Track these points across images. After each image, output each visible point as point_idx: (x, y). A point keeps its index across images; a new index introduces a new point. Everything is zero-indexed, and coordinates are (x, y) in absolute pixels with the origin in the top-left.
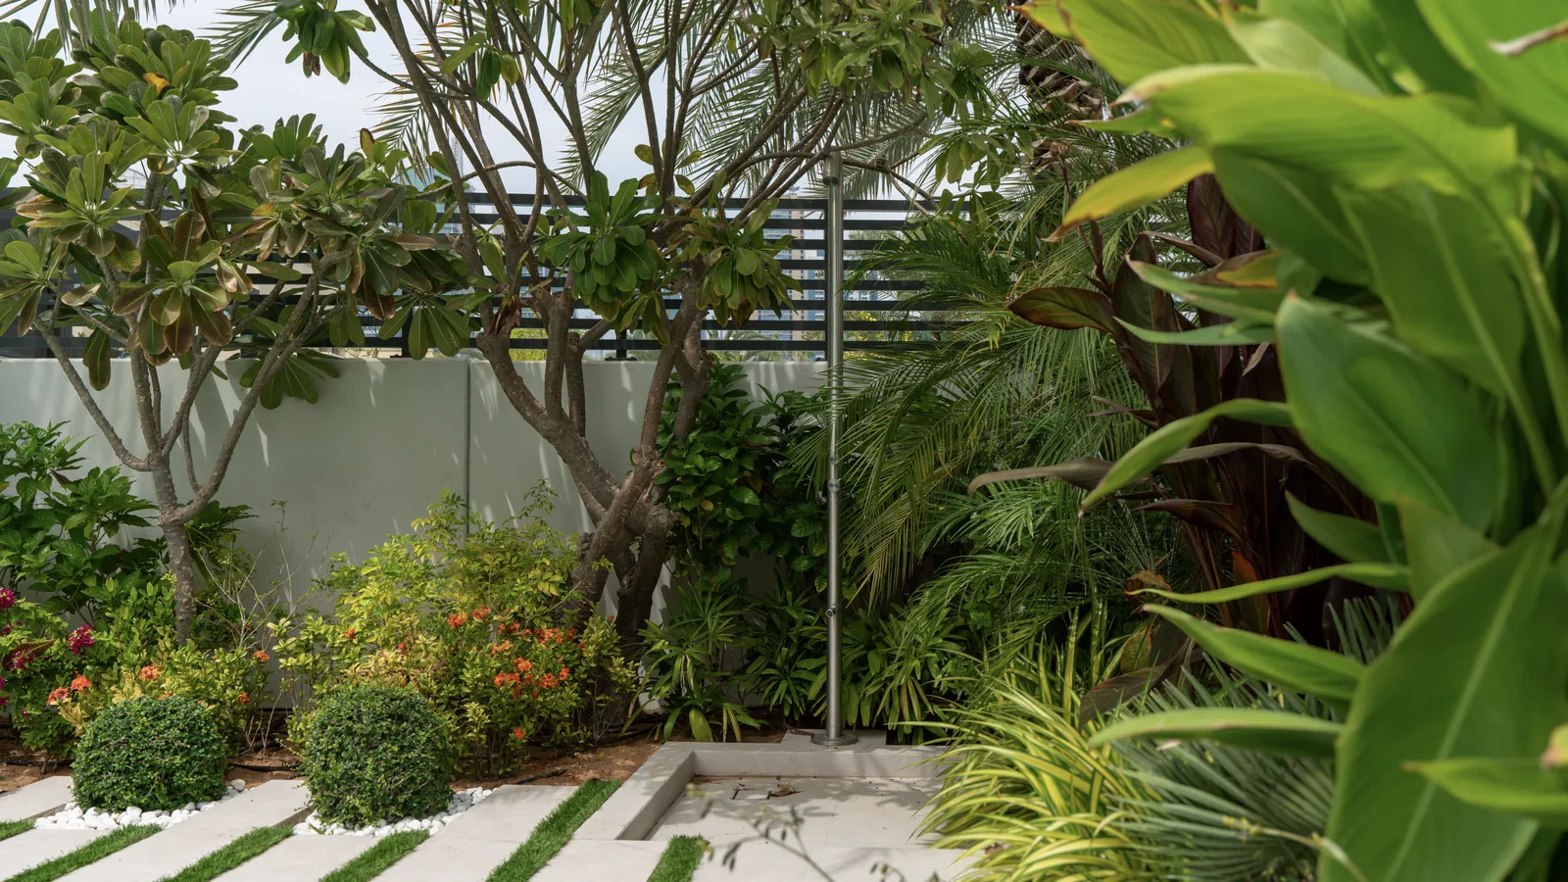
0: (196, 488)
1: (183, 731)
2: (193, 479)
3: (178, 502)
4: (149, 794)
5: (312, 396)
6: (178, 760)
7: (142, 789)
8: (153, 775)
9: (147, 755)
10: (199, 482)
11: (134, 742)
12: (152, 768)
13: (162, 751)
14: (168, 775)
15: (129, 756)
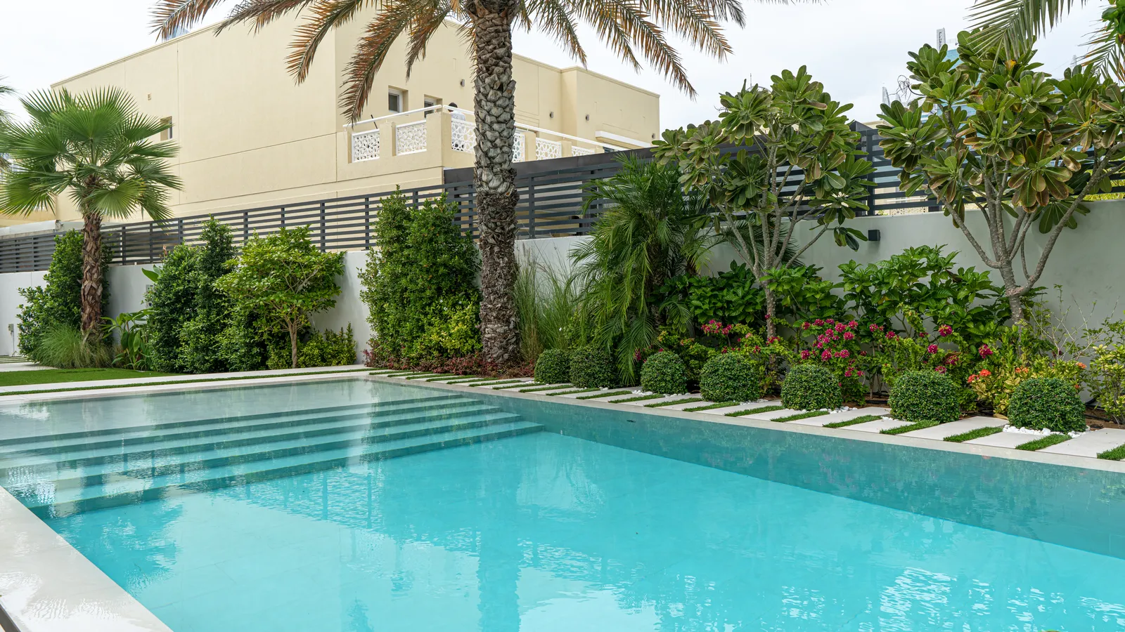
0: (1028, 277)
1: (1067, 394)
2: (1026, 272)
3: (1017, 284)
4: (1054, 423)
5: (1072, 224)
6: (1068, 408)
7: (1051, 420)
8: (1057, 414)
9: (1053, 404)
10: (1029, 274)
11: (1045, 397)
12: (1057, 410)
13: (1060, 403)
14: (1063, 415)
15: (1043, 404)
